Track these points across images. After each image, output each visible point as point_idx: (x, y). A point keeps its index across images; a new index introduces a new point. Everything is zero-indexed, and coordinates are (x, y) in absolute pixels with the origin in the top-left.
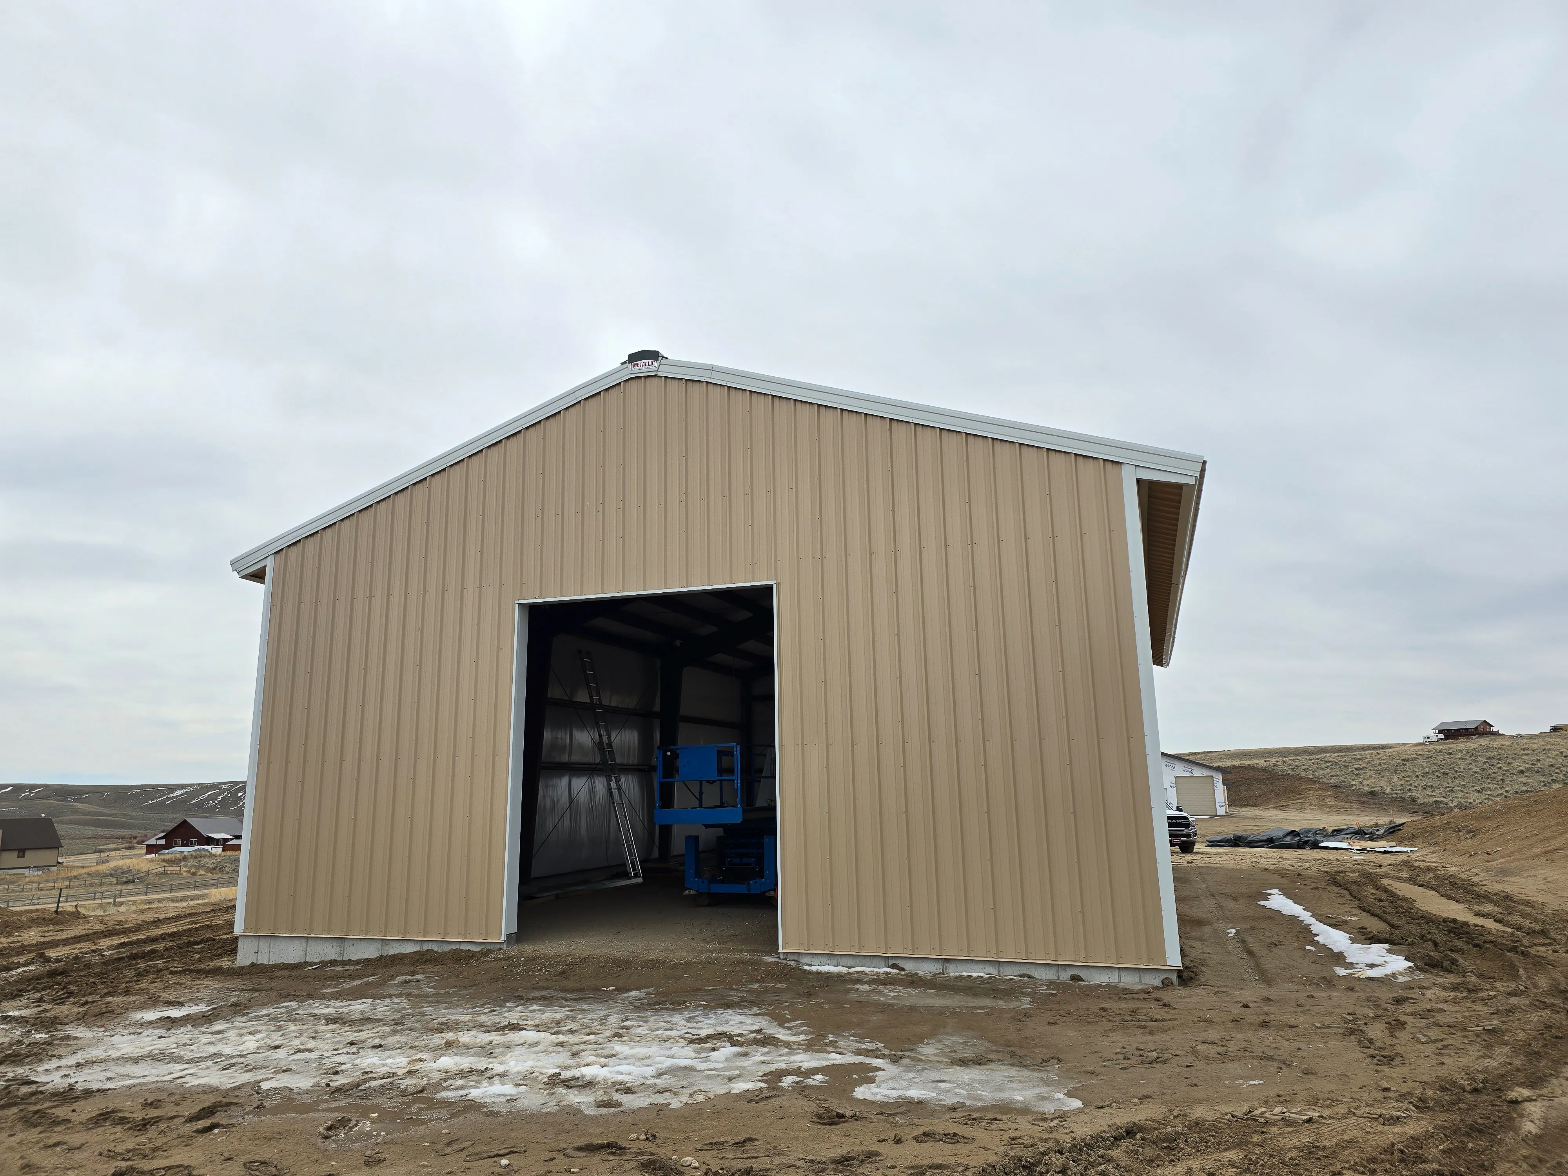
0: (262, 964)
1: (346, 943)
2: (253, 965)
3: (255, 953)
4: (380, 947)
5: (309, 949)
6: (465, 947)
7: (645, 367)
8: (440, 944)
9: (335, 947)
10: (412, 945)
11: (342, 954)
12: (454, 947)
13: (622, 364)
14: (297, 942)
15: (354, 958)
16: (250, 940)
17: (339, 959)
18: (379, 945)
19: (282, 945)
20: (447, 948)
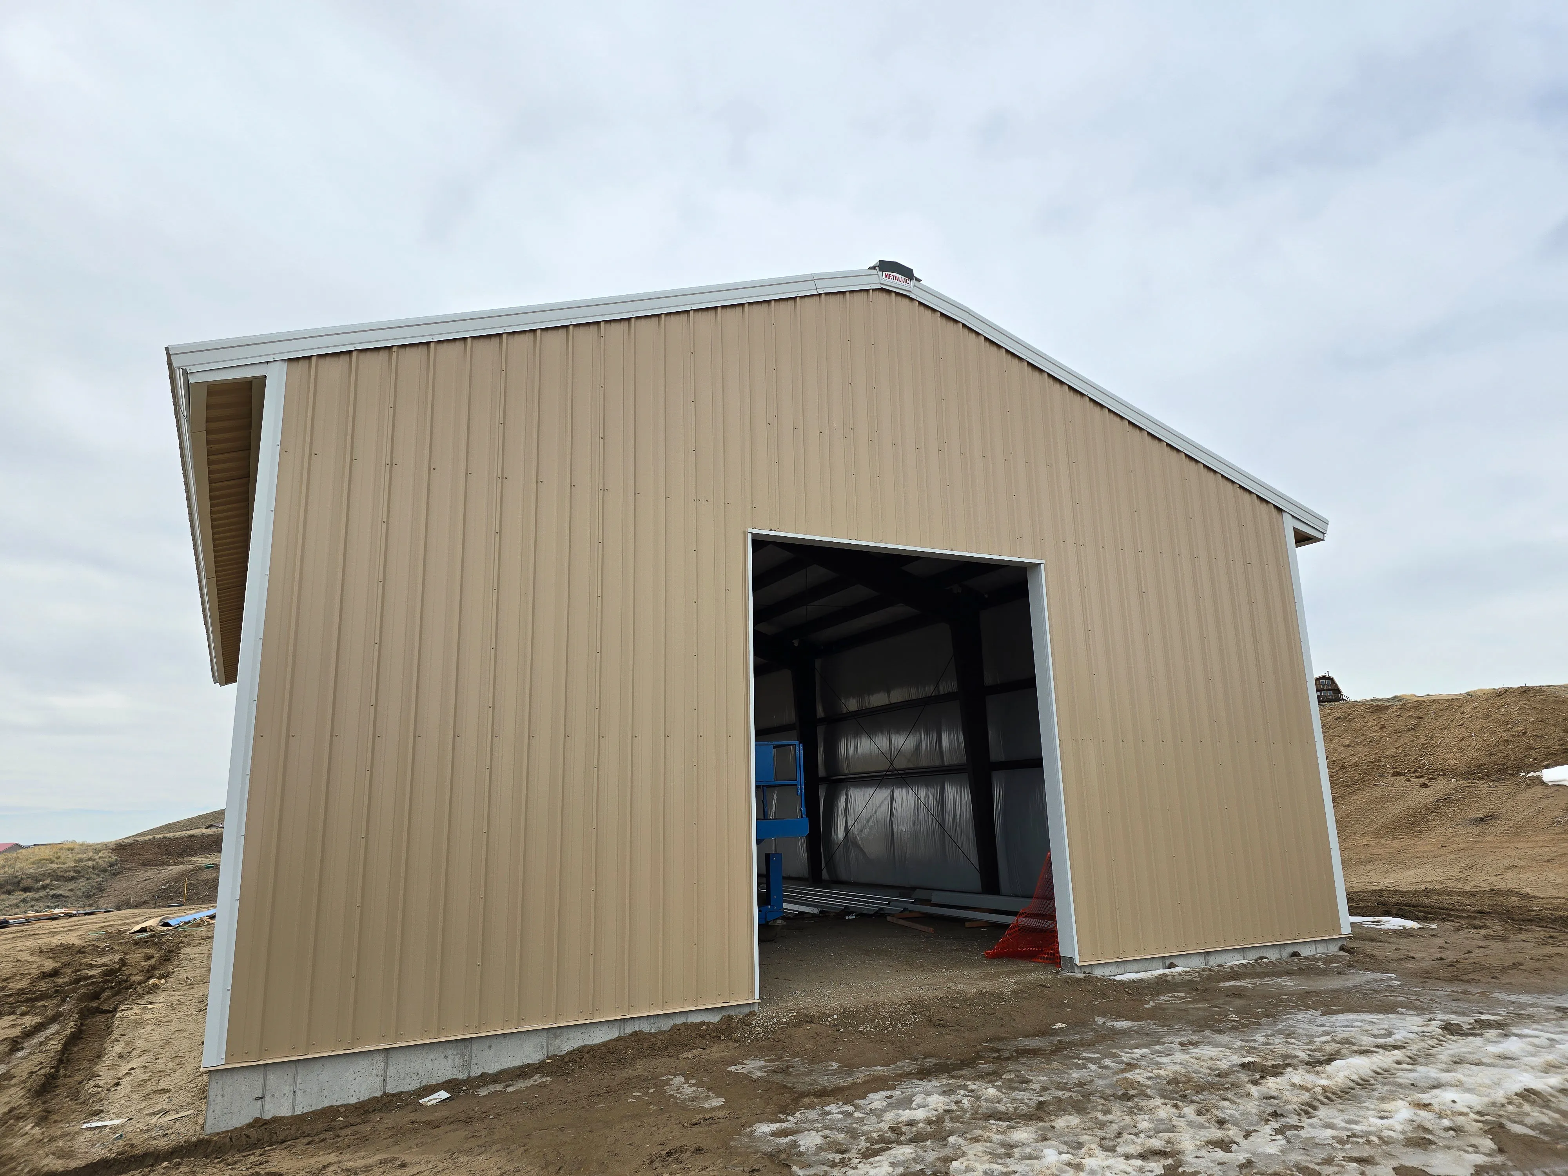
0: (275, 1120)
1: (475, 1047)
2: (259, 1123)
3: (257, 1099)
4: (544, 1043)
5: (392, 1071)
6: (696, 1019)
7: (895, 282)
8: (652, 1021)
9: (450, 1058)
10: (605, 1029)
11: (467, 1066)
12: (680, 1021)
13: (870, 268)
14: (362, 1064)
15: (493, 1068)
16: (240, 1077)
17: (461, 1076)
18: (542, 1040)
19: (325, 1074)
20: (666, 1025)
